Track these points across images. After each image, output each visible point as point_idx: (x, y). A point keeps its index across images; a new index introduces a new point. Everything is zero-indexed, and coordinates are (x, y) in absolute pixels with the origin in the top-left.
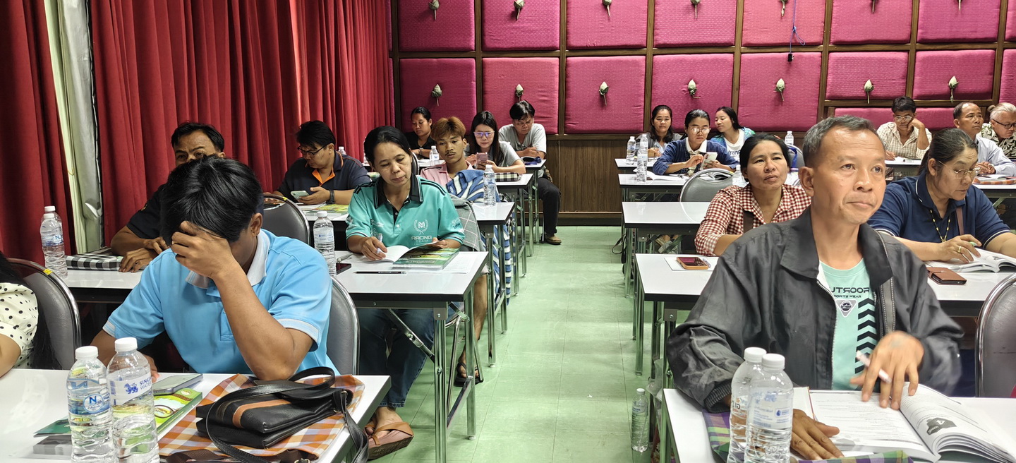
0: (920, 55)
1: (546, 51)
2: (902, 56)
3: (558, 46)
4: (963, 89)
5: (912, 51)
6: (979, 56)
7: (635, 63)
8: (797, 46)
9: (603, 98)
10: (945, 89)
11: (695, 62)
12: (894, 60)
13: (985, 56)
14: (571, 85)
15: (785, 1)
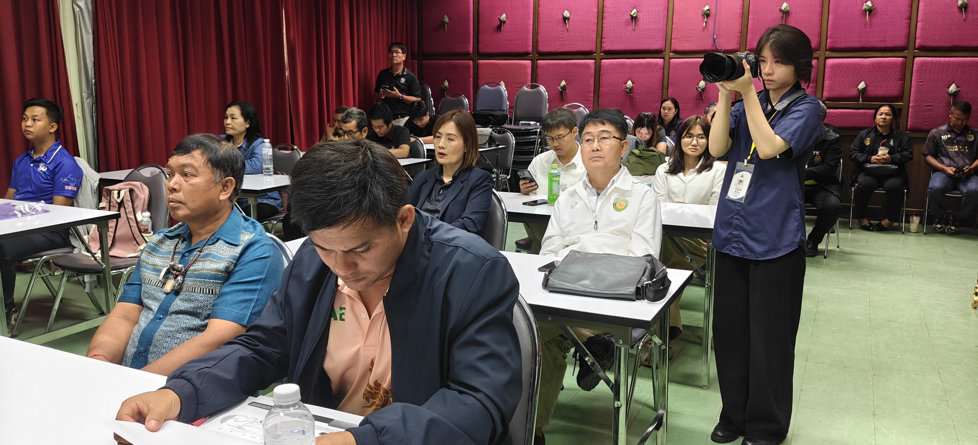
0: (830, 62)
3: (531, 51)
4: (872, 92)
5: (822, 59)
6: (888, 63)
7: (587, 65)
9: (562, 94)
10: (854, 92)
11: (633, 65)
13: (895, 63)
14: (539, 82)
15: (707, 15)
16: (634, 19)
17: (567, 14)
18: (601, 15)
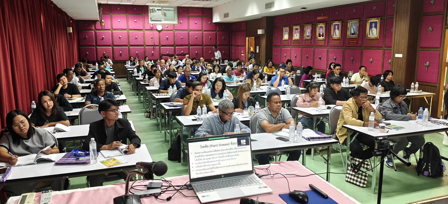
0: (176, 47)
1: (110, 46)
2: (173, 47)
3: (111, 44)
4: (184, 53)
7: (126, 48)
8: (155, 46)
9: (121, 54)
10: (181, 53)
11: (137, 48)
13: (187, 48)
14: (114, 52)
15: (152, 38)
17: (120, 36)
18: (128, 37)
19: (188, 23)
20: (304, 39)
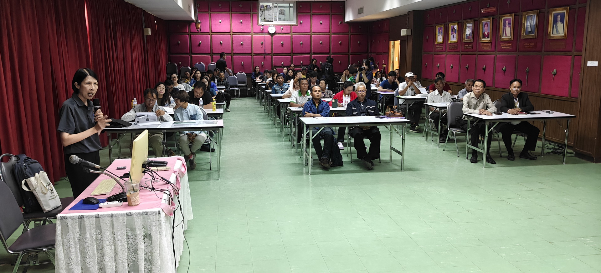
0: (294, 56)
1: (208, 54)
2: (290, 56)
3: (210, 52)
5: (292, 56)
6: (307, 56)
7: (229, 57)
10: (300, 64)
11: (243, 57)
12: (288, 58)
15: (262, 44)
16: (242, 44)
17: (221, 42)
18: (232, 43)
19: (311, 24)
20: (463, 41)
